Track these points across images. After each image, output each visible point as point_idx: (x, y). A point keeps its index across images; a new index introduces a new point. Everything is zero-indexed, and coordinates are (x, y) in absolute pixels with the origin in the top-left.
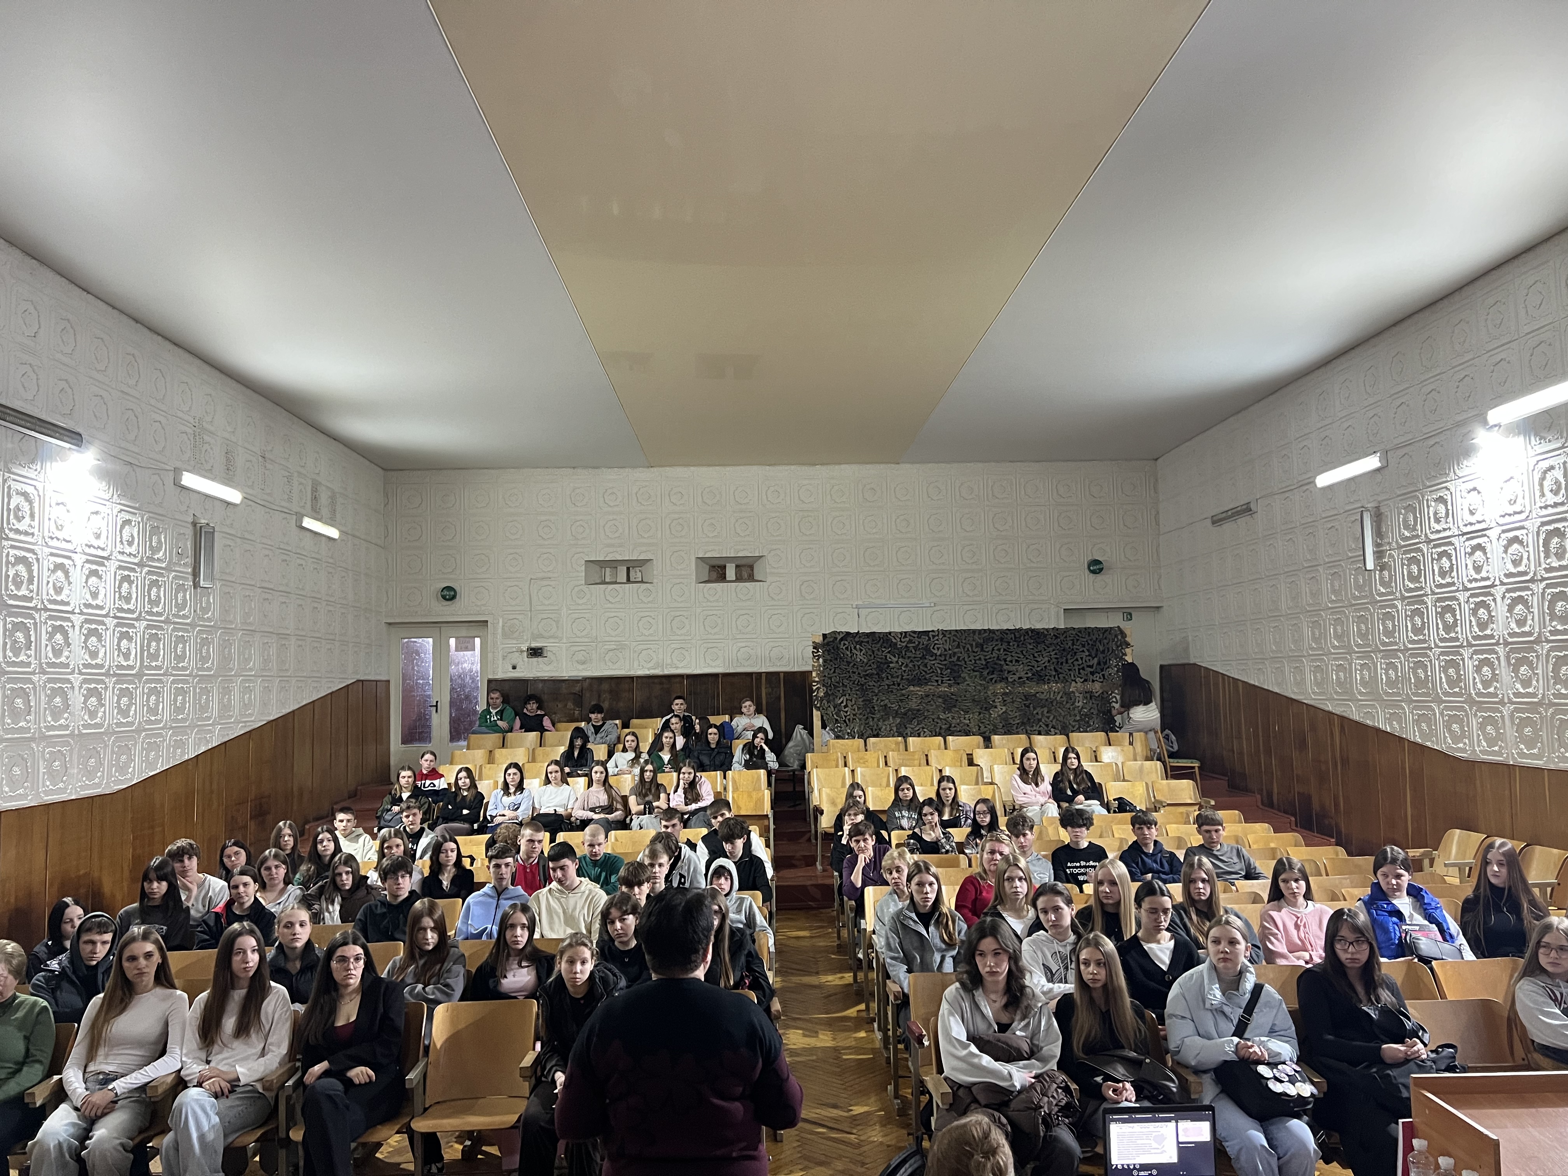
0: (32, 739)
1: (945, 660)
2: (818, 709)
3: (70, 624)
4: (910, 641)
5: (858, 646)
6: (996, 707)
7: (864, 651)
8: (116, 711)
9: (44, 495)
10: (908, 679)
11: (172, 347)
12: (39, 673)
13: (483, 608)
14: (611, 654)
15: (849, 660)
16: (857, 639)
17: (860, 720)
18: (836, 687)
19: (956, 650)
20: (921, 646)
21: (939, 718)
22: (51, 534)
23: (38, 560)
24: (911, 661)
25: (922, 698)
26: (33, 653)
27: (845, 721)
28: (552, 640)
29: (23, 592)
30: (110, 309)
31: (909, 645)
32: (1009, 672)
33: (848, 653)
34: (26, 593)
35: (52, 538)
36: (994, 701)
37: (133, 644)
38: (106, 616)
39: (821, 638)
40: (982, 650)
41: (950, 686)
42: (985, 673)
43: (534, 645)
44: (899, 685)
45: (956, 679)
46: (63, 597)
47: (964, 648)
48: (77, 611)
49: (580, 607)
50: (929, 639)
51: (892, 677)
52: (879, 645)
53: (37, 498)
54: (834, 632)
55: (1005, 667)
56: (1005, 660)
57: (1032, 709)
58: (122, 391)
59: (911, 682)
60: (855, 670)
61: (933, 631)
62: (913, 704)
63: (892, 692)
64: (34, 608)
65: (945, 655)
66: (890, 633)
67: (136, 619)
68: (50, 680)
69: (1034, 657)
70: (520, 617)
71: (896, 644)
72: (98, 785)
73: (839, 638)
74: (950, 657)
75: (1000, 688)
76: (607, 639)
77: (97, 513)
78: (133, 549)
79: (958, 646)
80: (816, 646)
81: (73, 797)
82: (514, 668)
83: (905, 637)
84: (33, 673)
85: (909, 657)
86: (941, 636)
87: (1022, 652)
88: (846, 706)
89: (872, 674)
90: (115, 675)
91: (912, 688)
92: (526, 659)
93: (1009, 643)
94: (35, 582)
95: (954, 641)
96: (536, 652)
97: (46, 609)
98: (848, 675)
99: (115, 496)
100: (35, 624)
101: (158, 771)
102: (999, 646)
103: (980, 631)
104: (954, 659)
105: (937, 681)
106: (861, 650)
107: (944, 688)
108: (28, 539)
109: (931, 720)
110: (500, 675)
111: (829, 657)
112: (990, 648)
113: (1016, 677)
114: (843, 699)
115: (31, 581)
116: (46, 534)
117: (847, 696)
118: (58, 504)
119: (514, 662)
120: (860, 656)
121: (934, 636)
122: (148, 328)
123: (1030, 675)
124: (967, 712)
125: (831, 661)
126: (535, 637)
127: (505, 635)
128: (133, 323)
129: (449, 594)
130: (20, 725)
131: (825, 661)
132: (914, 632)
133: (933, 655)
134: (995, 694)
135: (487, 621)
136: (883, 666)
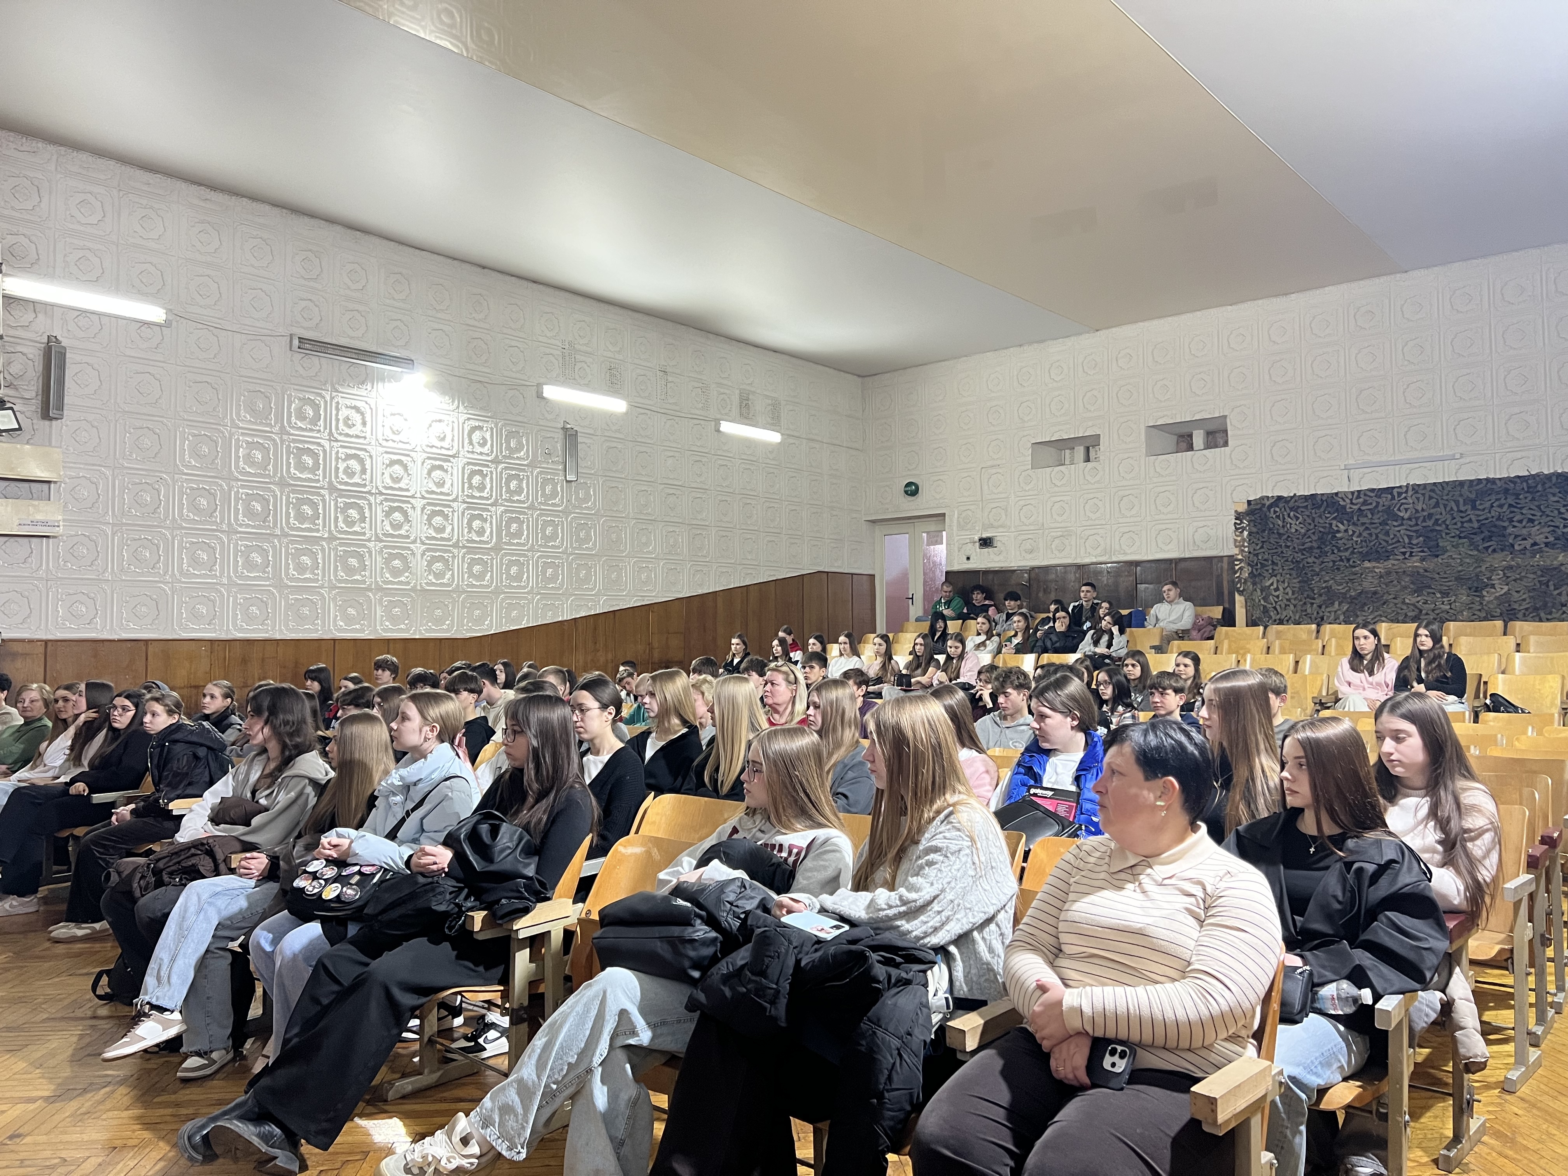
0: (369, 589)
1: (1417, 525)
2: (1241, 593)
3: (410, 506)
4: (1365, 503)
5: (1292, 514)
6: (1493, 586)
7: (1301, 520)
8: (466, 576)
9: (377, 408)
10: (1361, 552)
11: (531, 285)
12: (375, 541)
13: (941, 501)
14: (1057, 541)
15: (1281, 531)
16: (1291, 504)
17: (1295, 606)
18: (1263, 566)
19: (1432, 511)
20: (1380, 508)
21: (1403, 602)
22: (386, 437)
23: (371, 457)
24: (1367, 528)
25: (1381, 577)
26: (367, 526)
27: (1275, 608)
28: (1001, 530)
29: (356, 479)
30: (450, 261)
31: (1363, 508)
32: (1516, 536)
33: (1280, 523)
34: (359, 481)
35: (387, 440)
36: (1489, 579)
37: (488, 525)
38: (454, 500)
39: (1246, 506)
40: (1474, 508)
41: (1423, 560)
42: (1478, 538)
43: (984, 536)
44: (1348, 560)
45: (1435, 551)
46: (402, 485)
47: (1445, 506)
48: (418, 495)
49: (1027, 493)
50: (1393, 498)
51: (1339, 550)
52: (1322, 509)
53: (369, 411)
54: (1262, 498)
55: (1510, 530)
56: (1511, 520)
57: (1552, 588)
58: (467, 325)
59: (1365, 557)
60: (1289, 544)
61: (1400, 487)
62: (1369, 584)
63: (1338, 569)
64: (369, 493)
65: (1417, 519)
66: (1337, 494)
67: (492, 505)
68: (385, 547)
69: (1560, 513)
70: (972, 507)
71: (1344, 507)
72: (447, 631)
73: (1268, 503)
74: (1424, 521)
75: (1500, 560)
76: (1053, 525)
77: (440, 421)
78: (485, 450)
79: (1437, 505)
80: (1239, 516)
81: (417, 637)
82: (968, 558)
83: (1358, 497)
84: (369, 540)
85: (1363, 524)
86: (1410, 493)
87: (1539, 507)
88: (1277, 589)
89: (1311, 548)
90: (464, 547)
91: (1367, 564)
92: (978, 550)
93: (1517, 496)
94: (369, 471)
95: (1431, 498)
96: (986, 543)
97: (381, 494)
98: (1280, 550)
99: (461, 407)
100: (370, 505)
101: (523, 627)
102: (1503, 501)
103: (1471, 481)
104: (1430, 523)
105: (1404, 553)
106: (1297, 518)
107: (1415, 563)
108: (361, 441)
109: (1391, 605)
110: (956, 567)
111: (1254, 530)
112: (1488, 504)
113: (1528, 543)
114: (1274, 579)
115: (364, 471)
116: (380, 437)
117: (1279, 577)
118: (392, 414)
119: (968, 554)
120: (1294, 526)
121: (1399, 494)
122: (499, 271)
123: (1551, 539)
124: (1445, 594)
125: (1258, 533)
126: (985, 528)
127: (961, 527)
128: (479, 270)
129: (912, 490)
130: (355, 578)
131: (1250, 534)
132: (1373, 490)
133: (1396, 518)
134: (1492, 570)
135: (944, 515)
136: (1327, 537)
